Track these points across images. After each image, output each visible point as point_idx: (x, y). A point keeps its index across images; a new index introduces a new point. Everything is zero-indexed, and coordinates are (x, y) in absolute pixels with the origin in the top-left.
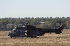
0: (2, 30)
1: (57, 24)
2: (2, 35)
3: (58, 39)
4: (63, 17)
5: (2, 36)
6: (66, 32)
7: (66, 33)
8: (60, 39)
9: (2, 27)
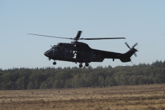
0: (9, 89)
1: (100, 77)
2: (9, 98)
3: (101, 102)
4: (110, 66)
5: (9, 100)
6: (114, 91)
7: (115, 94)
8: (105, 103)
9: (9, 83)
